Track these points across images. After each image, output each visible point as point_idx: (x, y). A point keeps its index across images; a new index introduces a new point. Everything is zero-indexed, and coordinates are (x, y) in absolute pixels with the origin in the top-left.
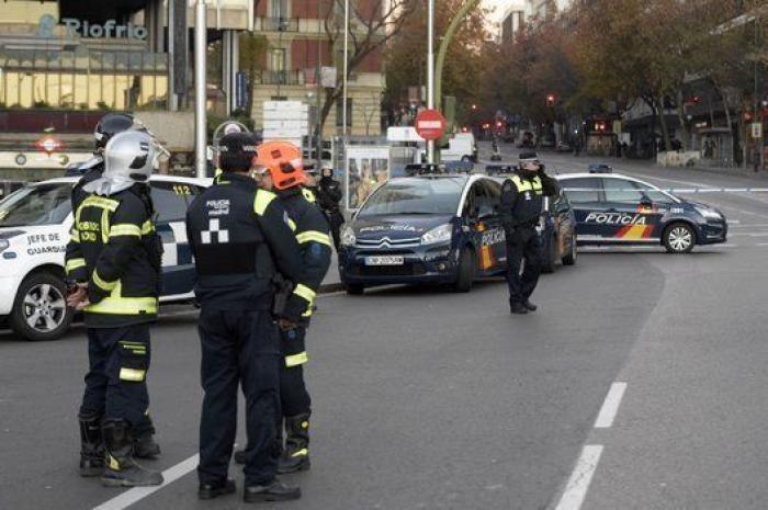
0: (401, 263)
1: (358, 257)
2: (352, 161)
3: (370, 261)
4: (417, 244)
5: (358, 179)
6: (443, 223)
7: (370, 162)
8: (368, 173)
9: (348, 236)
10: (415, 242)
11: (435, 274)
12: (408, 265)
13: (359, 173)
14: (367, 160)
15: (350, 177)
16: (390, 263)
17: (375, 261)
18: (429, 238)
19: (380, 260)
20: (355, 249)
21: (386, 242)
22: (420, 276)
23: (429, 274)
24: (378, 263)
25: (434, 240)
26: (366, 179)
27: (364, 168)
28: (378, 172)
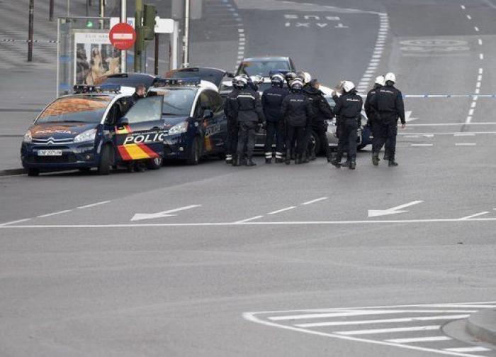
0: (61, 155)
1: (34, 150)
2: (81, 46)
3: (41, 153)
4: (72, 143)
5: (86, 67)
6: (91, 128)
7: (100, 49)
8: (98, 60)
9: (28, 136)
10: (71, 141)
11: (83, 162)
12: (65, 156)
13: (88, 60)
14: (96, 46)
15: (78, 64)
16: (54, 154)
17: (44, 153)
18: (79, 139)
19: (47, 153)
20: (32, 145)
21: (51, 141)
22: (72, 163)
23: (78, 162)
24: (46, 154)
25: (83, 140)
26: (96, 67)
27: (94, 54)
28: (109, 60)
